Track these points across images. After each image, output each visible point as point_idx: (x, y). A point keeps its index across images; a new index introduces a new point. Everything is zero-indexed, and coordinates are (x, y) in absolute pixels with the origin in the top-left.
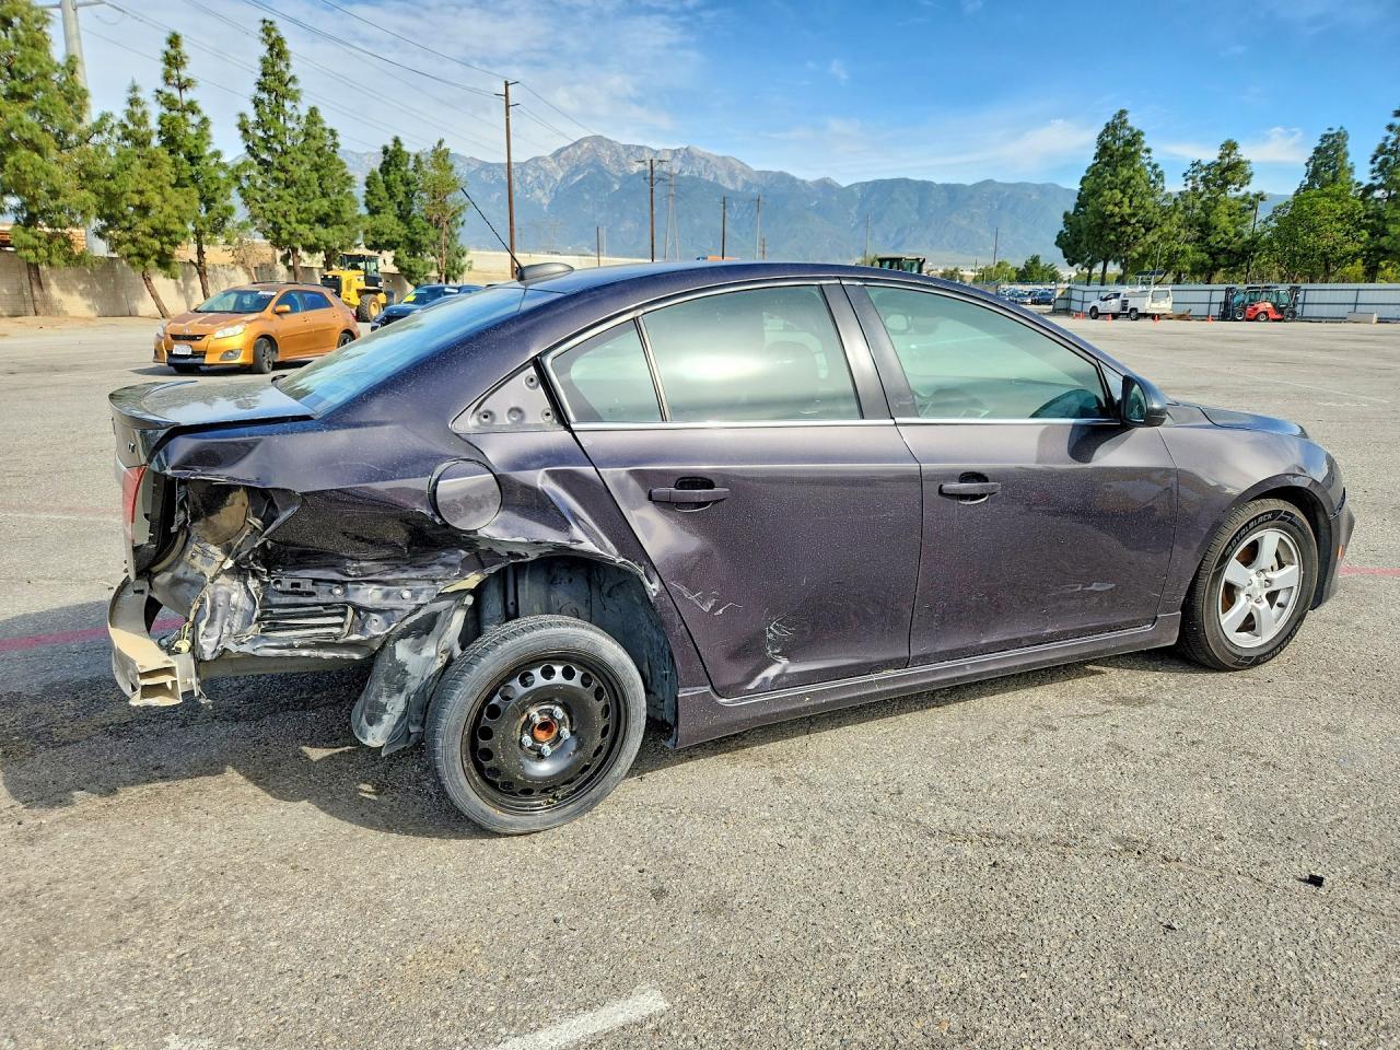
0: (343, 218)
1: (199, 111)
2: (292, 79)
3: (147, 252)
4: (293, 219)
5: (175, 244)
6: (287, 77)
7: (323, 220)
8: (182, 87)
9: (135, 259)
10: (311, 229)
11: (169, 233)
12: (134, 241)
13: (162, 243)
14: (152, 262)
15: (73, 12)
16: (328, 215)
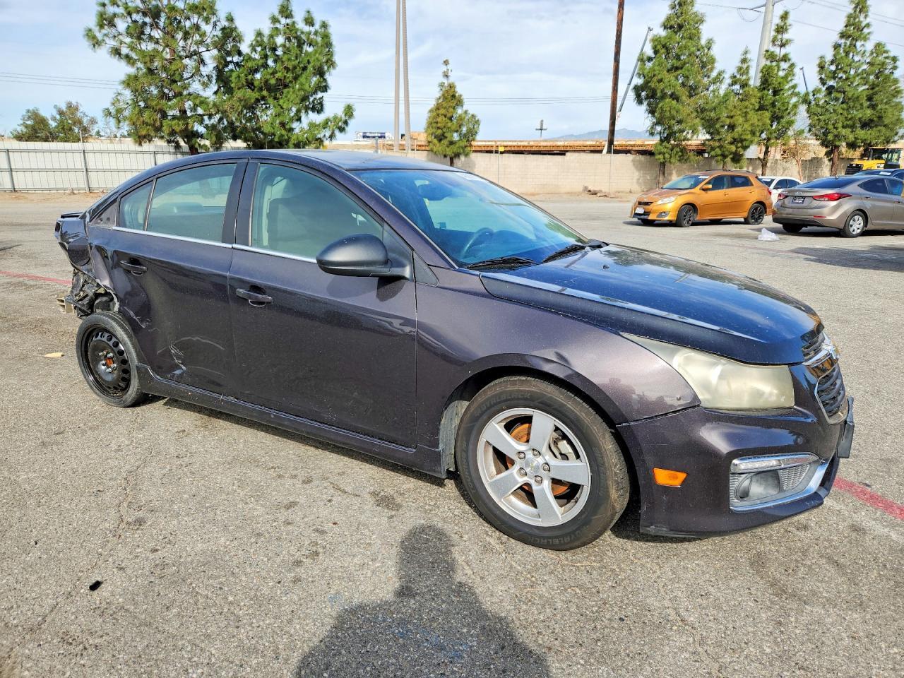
0: (883, 122)
1: (789, 60)
2: (868, 25)
3: (727, 153)
4: (840, 125)
5: (745, 148)
6: (863, 25)
7: (866, 125)
8: (783, 45)
9: (719, 158)
10: (852, 132)
11: (742, 141)
12: (721, 147)
13: (737, 148)
14: (728, 160)
15: (771, 7)
16: (871, 121)
